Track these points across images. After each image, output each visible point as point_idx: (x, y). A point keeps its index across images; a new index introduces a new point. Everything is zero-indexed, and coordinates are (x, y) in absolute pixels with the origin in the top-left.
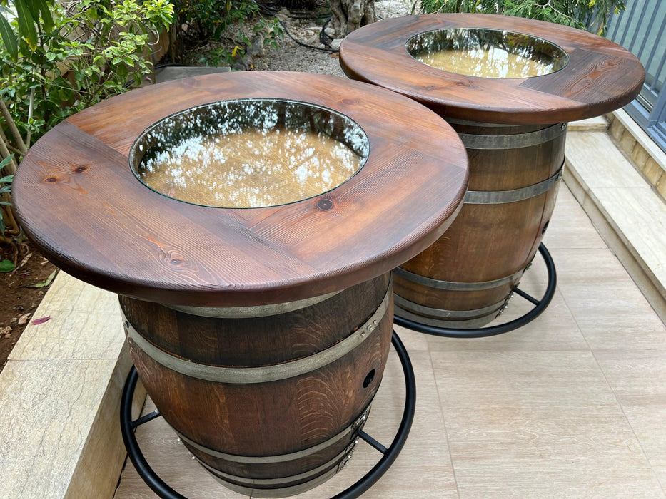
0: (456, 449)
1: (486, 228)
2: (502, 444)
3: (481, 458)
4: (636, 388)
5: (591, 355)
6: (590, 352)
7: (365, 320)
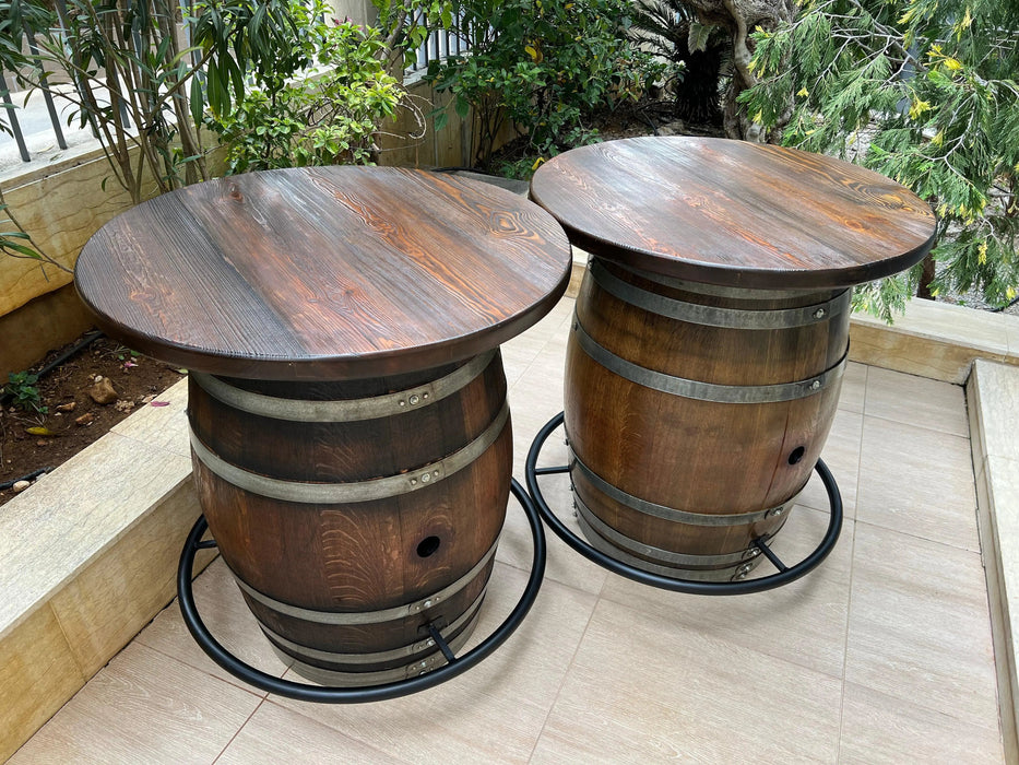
0: (556, 725)
1: (690, 431)
2: (622, 744)
3: (582, 748)
4: (882, 757)
5: (839, 687)
6: (840, 683)
7: (421, 466)
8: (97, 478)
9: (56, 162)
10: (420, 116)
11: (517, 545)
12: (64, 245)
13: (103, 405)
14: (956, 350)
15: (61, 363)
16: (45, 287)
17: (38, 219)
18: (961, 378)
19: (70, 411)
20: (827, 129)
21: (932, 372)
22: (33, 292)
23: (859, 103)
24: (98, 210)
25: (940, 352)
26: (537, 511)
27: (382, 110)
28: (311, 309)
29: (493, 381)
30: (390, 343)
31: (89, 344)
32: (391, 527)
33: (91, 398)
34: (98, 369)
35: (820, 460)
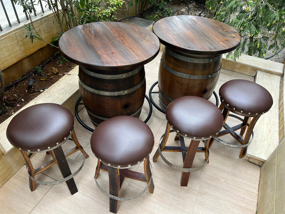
1: (182, 84)
7: (125, 90)
8: (58, 90)
9: (43, 16)
10: (127, 4)
11: (146, 109)
12: (45, 37)
13: (56, 74)
14: (253, 68)
15: (45, 65)
16: (41, 47)
17: (40, 30)
18: (254, 75)
19: (49, 75)
20: (226, 12)
21: (248, 73)
22: (39, 48)
23: (234, 6)
24: (52, 28)
25: (250, 69)
26: (151, 102)
27: (119, 6)
28: (105, 56)
29: (142, 73)
30: (120, 64)
31: (50, 60)
32: (119, 102)
33: (53, 73)
34: (53, 66)
35: (214, 91)
